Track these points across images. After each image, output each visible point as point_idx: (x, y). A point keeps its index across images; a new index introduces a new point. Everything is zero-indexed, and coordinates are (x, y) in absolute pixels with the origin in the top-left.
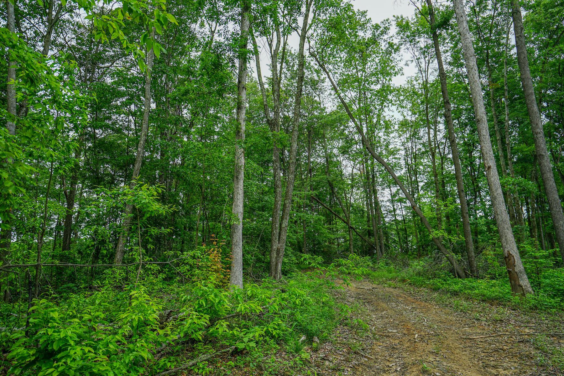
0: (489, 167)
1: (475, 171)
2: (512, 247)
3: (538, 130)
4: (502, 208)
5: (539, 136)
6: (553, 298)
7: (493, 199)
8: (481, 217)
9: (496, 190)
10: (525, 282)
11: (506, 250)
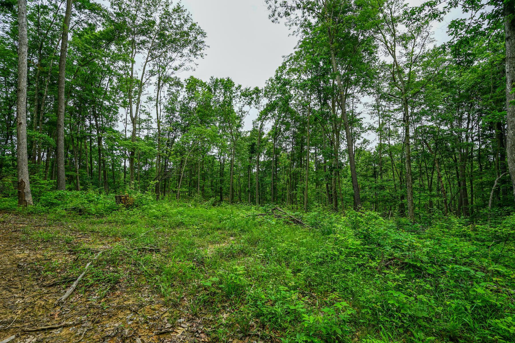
0: (21, 124)
1: (11, 120)
2: (25, 177)
3: (61, 110)
4: (24, 151)
5: (61, 113)
6: (45, 207)
7: (19, 144)
8: (8, 155)
9: (23, 139)
10: (29, 198)
11: (20, 179)
